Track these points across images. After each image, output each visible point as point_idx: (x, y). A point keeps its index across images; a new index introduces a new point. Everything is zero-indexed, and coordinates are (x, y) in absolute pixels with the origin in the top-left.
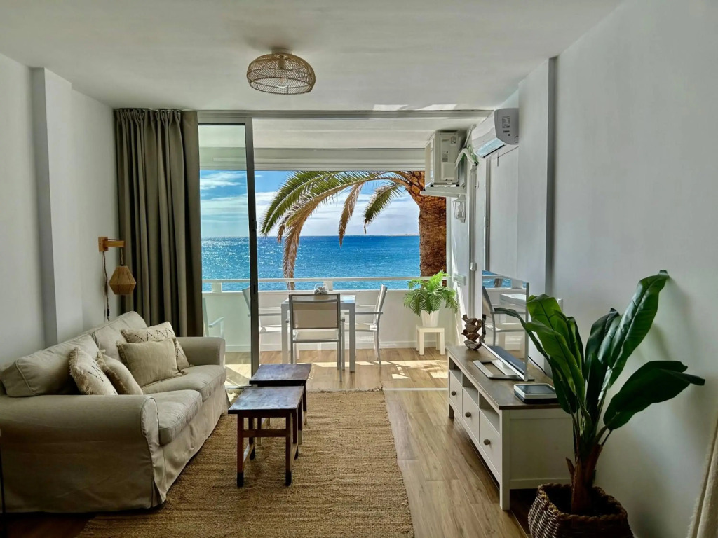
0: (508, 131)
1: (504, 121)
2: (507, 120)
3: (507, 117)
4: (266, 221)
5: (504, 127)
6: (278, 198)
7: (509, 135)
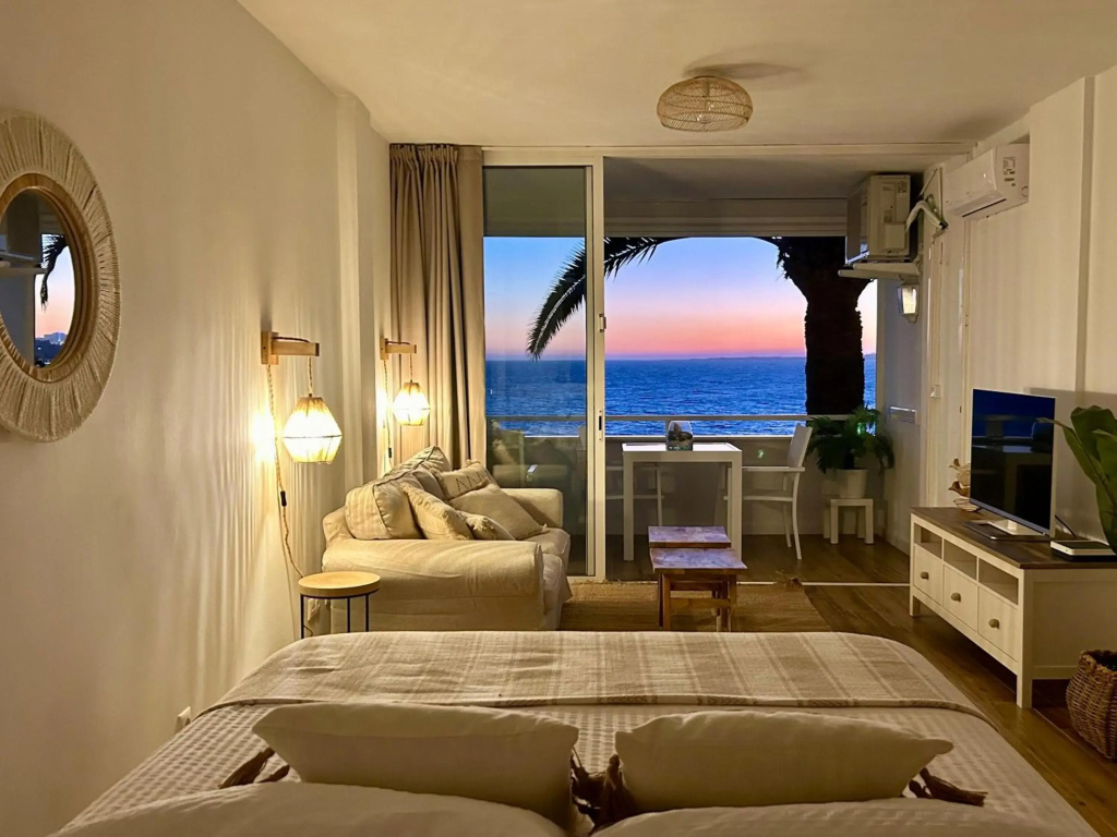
0: (1013, 179)
1: (1005, 164)
2: (1011, 163)
3: (1011, 158)
4: (537, 331)
5: (1006, 173)
6: (557, 288)
7: (1014, 185)
